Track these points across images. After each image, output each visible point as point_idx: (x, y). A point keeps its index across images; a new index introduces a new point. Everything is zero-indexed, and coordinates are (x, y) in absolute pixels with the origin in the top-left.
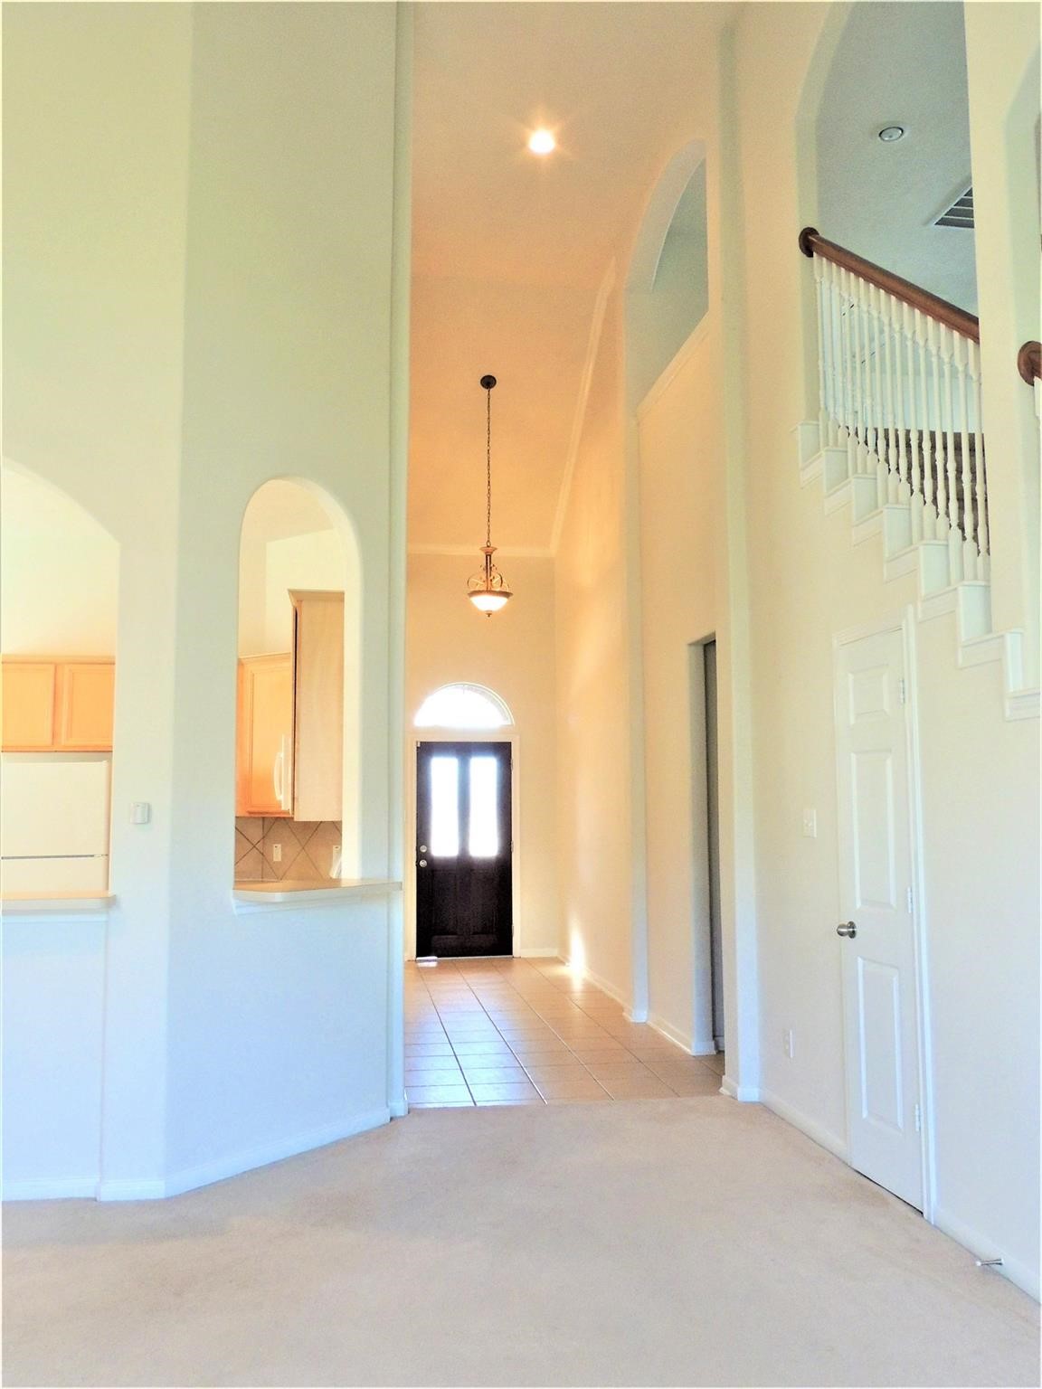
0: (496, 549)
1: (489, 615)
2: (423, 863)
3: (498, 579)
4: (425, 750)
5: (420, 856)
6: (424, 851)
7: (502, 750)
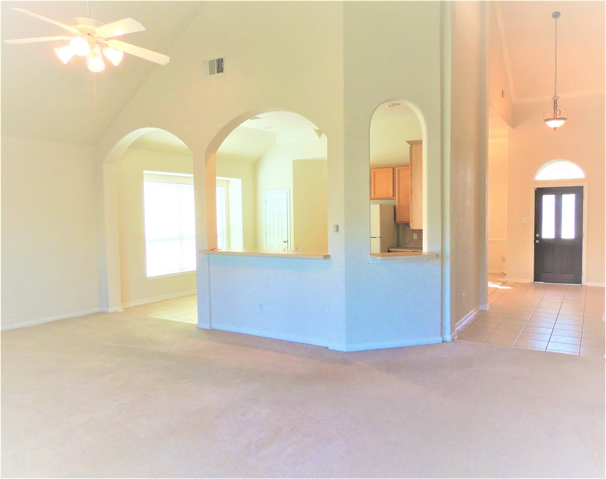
0: (559, 97)
1: (555, 129)
2: (537, 241)
3: (558, 112)
4: (540, 192)
5: (536, 238)
6: (537, 236)
7: (578, 191)
